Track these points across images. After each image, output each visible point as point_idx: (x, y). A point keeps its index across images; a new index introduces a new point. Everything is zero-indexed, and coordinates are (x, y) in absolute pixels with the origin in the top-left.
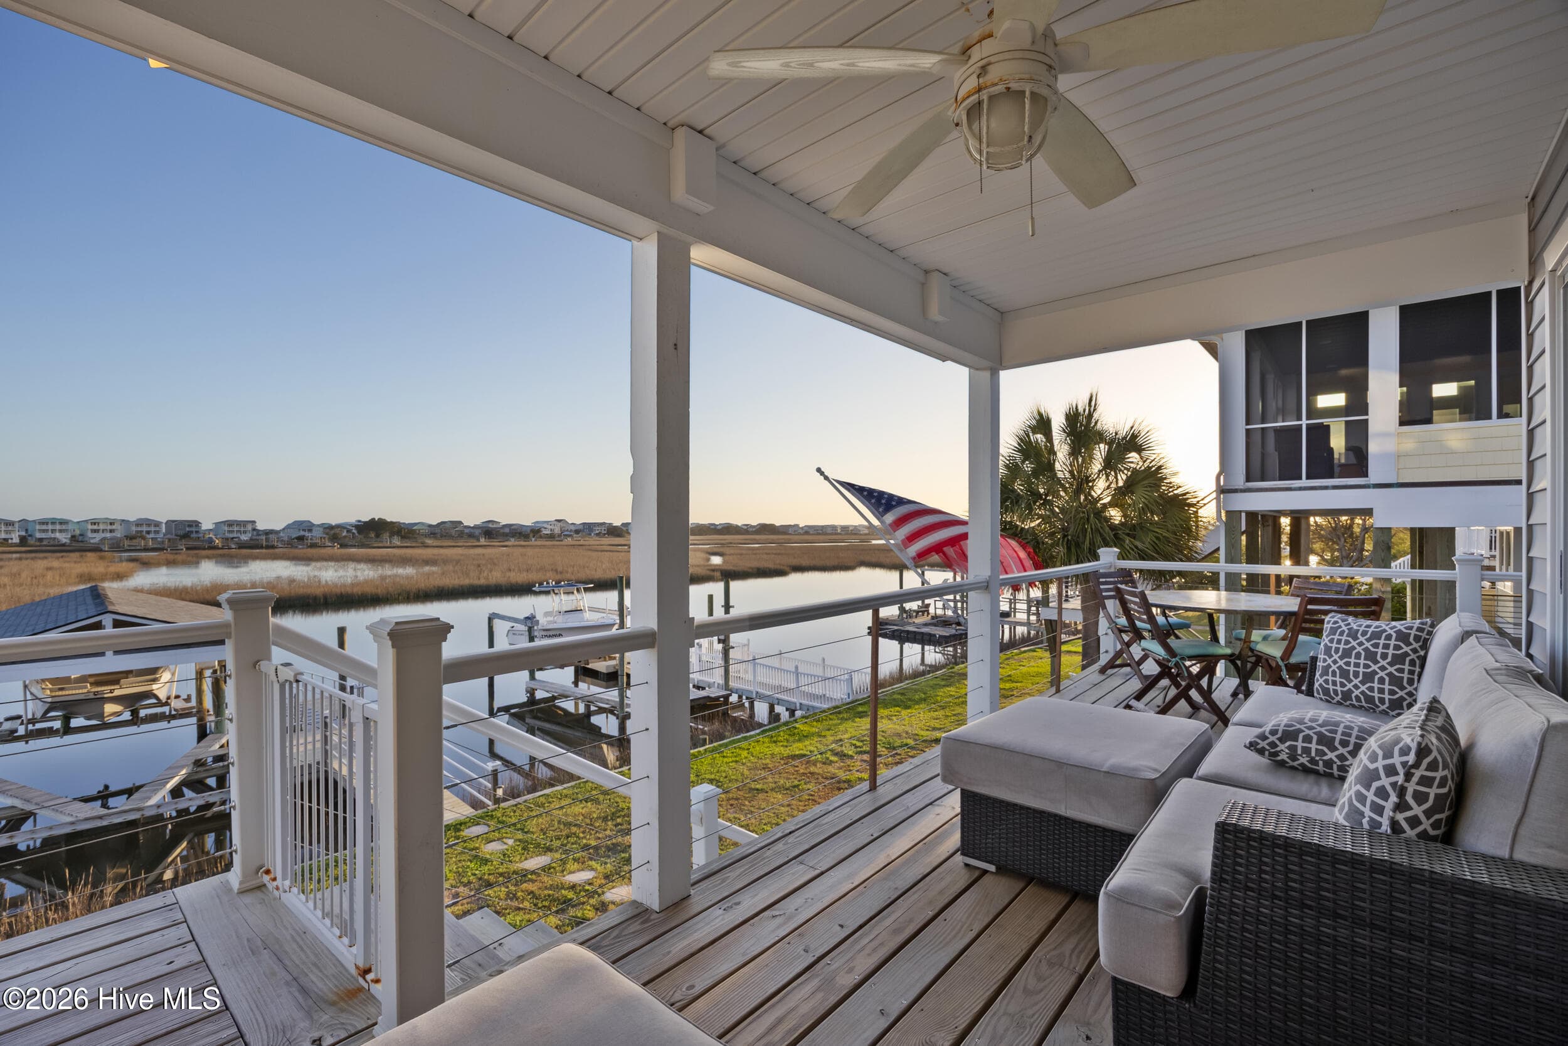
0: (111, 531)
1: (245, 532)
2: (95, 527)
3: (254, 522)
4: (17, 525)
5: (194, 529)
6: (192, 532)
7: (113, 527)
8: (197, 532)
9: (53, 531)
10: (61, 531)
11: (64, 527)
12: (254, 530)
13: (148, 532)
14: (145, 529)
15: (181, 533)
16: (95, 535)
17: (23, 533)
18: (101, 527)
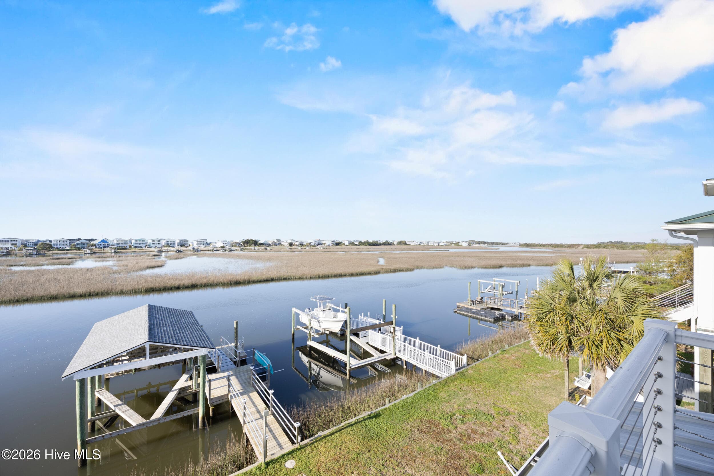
0: (159, 244)
1: (203, 244)
2: (153, 242)
3: (207, 240)
4: (128, 242)
5: (186, 243)
6: (185, 244)
7: (159, 242)
8: (187, 244)
9: (140, 244)
10: (142, 244)
11: (143, 242)
12: (206, 243)
13: (171, 244)
14: (170, 243)
15: (182, 244)
16: (153, 245)
17: (130, 244)
18: (155, 242)
